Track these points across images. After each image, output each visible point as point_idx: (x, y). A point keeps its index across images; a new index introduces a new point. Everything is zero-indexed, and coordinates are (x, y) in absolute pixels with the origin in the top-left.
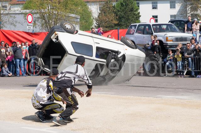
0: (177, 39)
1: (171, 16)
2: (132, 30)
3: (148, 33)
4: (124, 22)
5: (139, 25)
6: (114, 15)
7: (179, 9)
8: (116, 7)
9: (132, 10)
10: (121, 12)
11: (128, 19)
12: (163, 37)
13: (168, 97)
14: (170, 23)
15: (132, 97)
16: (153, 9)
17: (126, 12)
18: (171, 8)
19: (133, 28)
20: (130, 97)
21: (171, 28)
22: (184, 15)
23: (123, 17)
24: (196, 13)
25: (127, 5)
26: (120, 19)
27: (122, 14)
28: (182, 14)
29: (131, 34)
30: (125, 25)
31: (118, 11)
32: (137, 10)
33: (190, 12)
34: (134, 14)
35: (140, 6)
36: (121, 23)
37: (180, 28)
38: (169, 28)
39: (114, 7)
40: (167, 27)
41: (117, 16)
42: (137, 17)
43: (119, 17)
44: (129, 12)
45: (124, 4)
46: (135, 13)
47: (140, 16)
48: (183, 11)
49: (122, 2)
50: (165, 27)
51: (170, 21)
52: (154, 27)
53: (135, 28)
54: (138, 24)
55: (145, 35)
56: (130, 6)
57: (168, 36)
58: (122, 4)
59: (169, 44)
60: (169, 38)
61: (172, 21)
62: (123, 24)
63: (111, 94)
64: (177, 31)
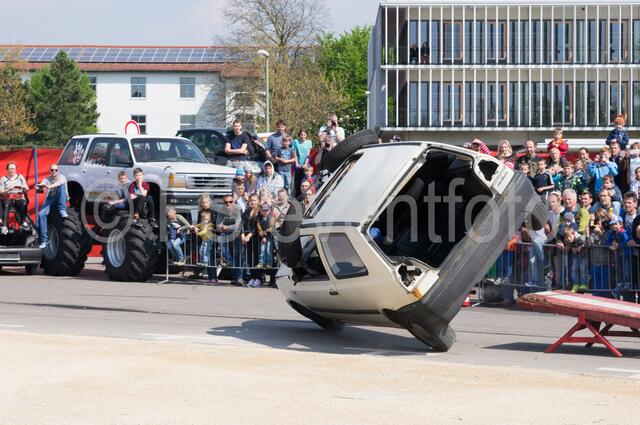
0: (200, 182)
1: (184, 119)
2: (75, 152)
3: (119, 163)
4: (54, 131)
5: (96, 140)
6: (23, 108)
7: (206, 100)
8: (30, 87)
9: (75, 97)
10: (46, 102)
11: (63, 123)
12: (161, 175)
13: (172, 337)
14: (180, 137)
15: (72, 336)
16: (133, 96)
17: (58, 103)
18: (183, 95)
19: (79, 147)
20: (65, 336)
21: (183, 150)
22: (219, 116)
23: (50, 116)
24: (249, 113)
25: (61, 83)
26: (41, 120)
27: (48, 107)
28: (211, 114)
29: (72, 164)
30: (56, 140)
31: (37, 99)
32: (89, 97)
33: (235, 110)
34: (82, 110)
35: (100, 86)
36: (44, 132)
37: (207, 151)
38: (177, 149)
39: (25, 87)
40: (172, 148)
41: (32, 111)
42: (88, 118)
43: (38, 116)
44: (67, 104)
45: (54, 79)
46: (83, 105)
47: (98, 115)
48: (216, 106)
49: (48, 75)
50: (165, 147)
51: (179, 133)
52: (137, 146)
53: (84, 147)
54: (91, 137)
55: (110, 169)
56: (71, 86)
57: (174, 172)
58: (47, 80)
59: (175, 194)
60: (177, 179)
61: (185, 133)
62: (49, 134)
63: (14, 329)
64: (198, 158)
